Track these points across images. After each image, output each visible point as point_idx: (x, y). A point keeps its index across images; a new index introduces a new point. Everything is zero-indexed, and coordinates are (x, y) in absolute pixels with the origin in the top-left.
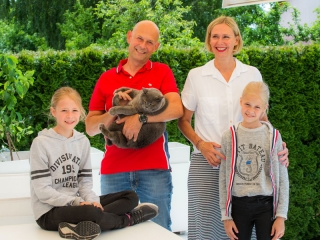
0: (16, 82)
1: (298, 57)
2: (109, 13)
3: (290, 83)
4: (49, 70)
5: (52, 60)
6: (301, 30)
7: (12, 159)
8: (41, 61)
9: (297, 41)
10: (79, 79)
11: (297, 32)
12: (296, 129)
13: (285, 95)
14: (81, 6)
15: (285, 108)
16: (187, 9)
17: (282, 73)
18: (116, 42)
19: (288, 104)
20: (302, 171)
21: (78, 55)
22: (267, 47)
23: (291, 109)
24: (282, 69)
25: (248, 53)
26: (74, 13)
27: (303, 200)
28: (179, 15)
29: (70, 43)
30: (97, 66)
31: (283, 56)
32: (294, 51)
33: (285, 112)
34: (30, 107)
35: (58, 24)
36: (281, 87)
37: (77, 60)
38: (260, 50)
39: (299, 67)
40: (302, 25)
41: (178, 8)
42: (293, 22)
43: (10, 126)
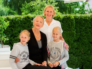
0: (4, 24)
1: (89, 18)
2: (34, 5)
3: (86, 25)
4: (15, 21)
5: (16, 18)
6: (90, 10)
7: (2, 47)
8: (13, 19)
9: (89, 13)
10: (24, 24)
11: (89, 10)
12: (88, 39)
13: (85, 29)
14: (26, 3)
15: (85, 33)
16: (57, 3)
17: (84, 22)
18: (36, 13)
19: (86, 32)
20: (90, 51)
21: (24, 17)
22: (80, 15)
23: (86, 33)
24: (84, 21)
25: (74, 16)
26: (25, 5)
27: (90, 60)
28: (54, 5)
29: (23, 13)
30: (29, 20)
31: (84, 18)
32: (87, 16)
33: (85, 34)
34: (10, 32)
35: (20, 8)
36: (84, 27)
37: (24, 18)
38: (78, 16)
39: (89, 21)
40: (91, 8)
41: (54, 3)
42: (88, 8)
43: (2, 38)
